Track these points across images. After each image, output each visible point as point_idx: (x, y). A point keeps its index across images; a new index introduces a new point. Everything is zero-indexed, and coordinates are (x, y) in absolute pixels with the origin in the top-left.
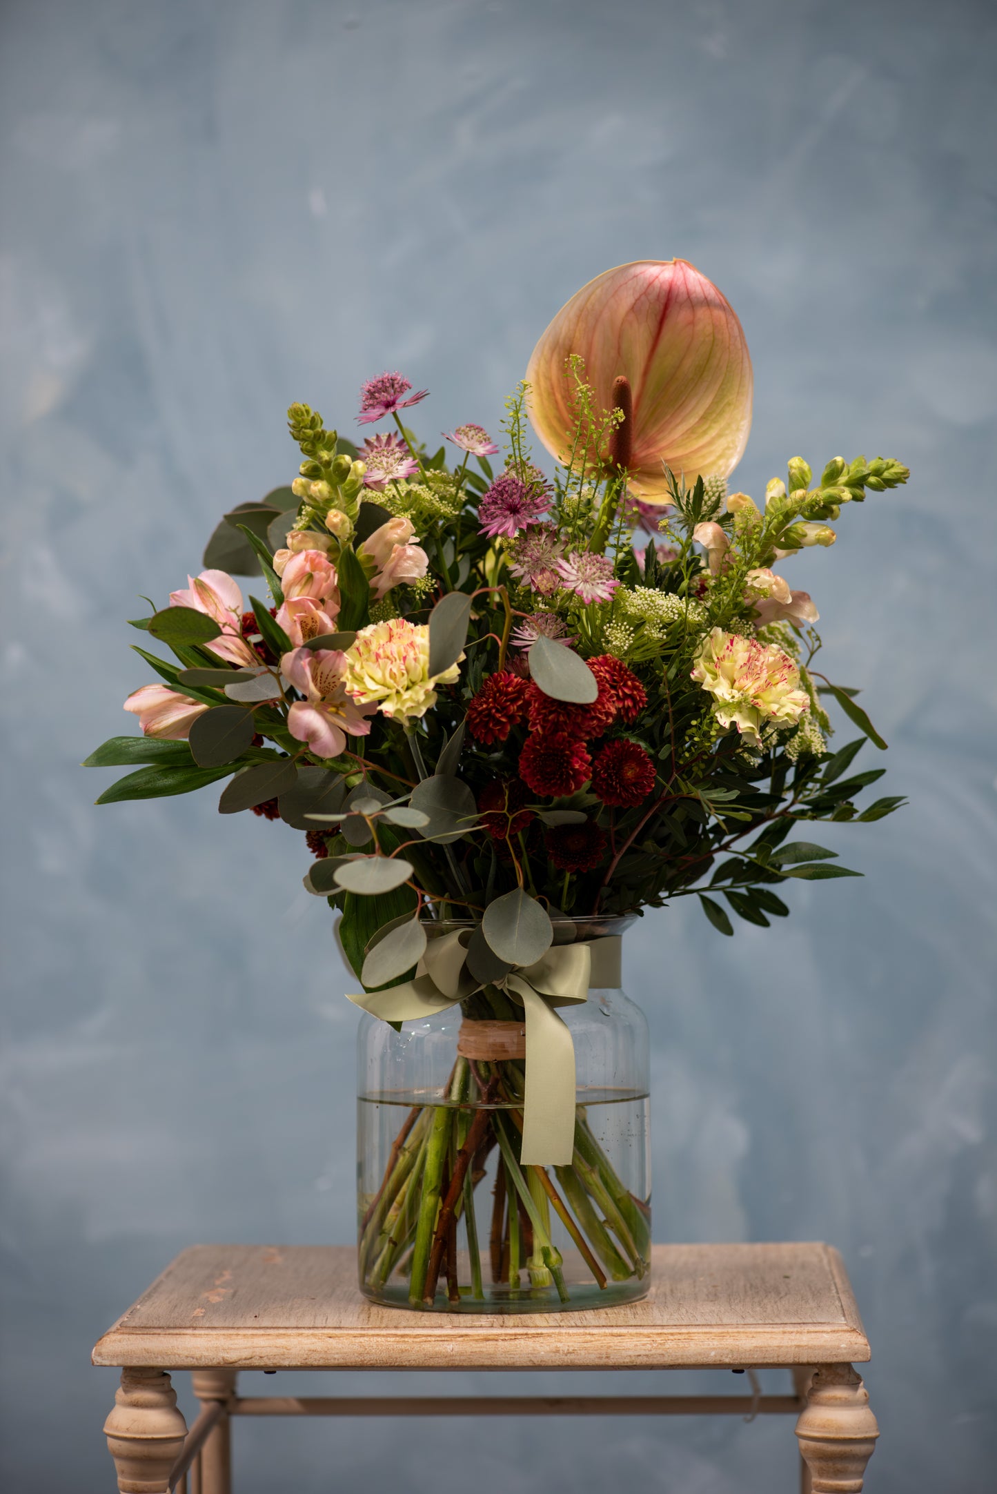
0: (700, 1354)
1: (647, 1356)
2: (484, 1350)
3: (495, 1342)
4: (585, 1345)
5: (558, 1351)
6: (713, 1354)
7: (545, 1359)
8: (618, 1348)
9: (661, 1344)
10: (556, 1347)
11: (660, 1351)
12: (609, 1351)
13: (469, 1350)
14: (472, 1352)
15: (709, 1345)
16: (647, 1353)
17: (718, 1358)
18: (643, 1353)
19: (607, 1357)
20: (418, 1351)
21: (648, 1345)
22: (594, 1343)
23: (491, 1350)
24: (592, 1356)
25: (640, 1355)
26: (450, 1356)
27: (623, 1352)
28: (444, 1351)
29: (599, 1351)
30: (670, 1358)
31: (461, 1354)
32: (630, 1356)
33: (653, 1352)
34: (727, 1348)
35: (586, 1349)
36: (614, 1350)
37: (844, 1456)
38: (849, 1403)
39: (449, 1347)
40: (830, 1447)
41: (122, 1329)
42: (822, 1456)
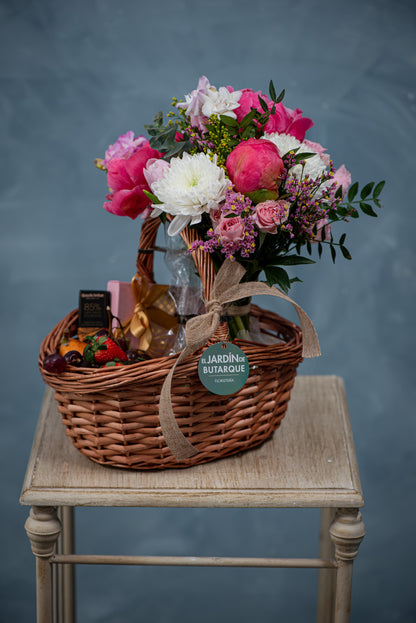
2: (193, 500)
3: (199, 497)
10: (226, 500)
14: (187, 502)
15: (293, 500)
37: (350, 545)
38: (353, 523)
39: (178, 499)
40: (344, 541)
41: (33, 487)
42: (341, 544)
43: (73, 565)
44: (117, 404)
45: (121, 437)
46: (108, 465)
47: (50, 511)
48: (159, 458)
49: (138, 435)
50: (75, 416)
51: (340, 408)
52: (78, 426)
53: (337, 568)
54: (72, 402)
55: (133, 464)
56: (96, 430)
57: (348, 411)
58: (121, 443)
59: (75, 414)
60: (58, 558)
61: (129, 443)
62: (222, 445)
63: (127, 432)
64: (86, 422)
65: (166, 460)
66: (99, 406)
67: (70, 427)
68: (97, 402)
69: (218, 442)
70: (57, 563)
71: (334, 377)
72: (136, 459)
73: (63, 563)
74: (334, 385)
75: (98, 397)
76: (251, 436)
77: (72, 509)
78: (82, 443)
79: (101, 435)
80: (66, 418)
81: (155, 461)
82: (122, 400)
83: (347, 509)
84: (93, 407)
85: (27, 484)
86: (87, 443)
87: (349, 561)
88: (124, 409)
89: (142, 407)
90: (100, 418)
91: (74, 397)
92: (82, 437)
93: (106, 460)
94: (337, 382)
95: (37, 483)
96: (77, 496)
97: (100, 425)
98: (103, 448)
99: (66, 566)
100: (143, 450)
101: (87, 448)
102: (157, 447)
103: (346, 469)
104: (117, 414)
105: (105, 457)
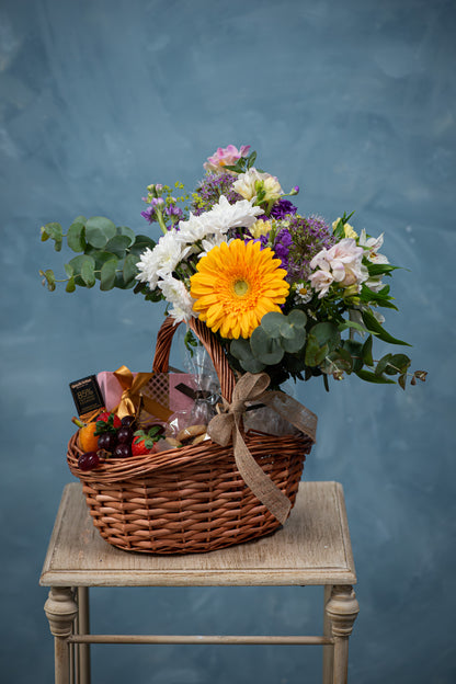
0: (287, 581)
2: (200, 580)
6: (293, 581)
7: (225, 584)
8: (254, 579)
11: (271, 581)
12: (251, 581)
15: (291, 578)
21: (266, 578)
24: (244, 583)
27: (256, 581)
29: (246, 581)
31: (190, 582)
32: (259, 583)
34: (298, 579)
37: (345, 621)
38: (347, 600)
39: (185, 579)
40: (340, 618)
41: (52, 570)
42: (337, 621)
43: (88, 644)
44: (143, 491)
45: (146, 523)
46: (134, 551)
47: (68, 592)
48: (182, 542)
49: (162, 520)
50: (103, 506)
51: (338, 507)
52: (106, 515)
53: (333, 644)
54: (100, 492)
55: (158, 549)
56: (123, 517)
57: (344, 509)
58: (146, 529)
59: (103, 504)
60: (75, 638)
61: (154, 528)
62: (237, 531)
63: (152, 517)
64: (114, 510)
65: (187, 544)
66: (127, 494)
67: (97, 518)
68: (124, 490)
69: (234, 528)
70: (74, 643)
71: (333, 483)
72: (160, 543)
73: (79, 643)
74: (333, 489)
75: (125, 485)
76: (264, 523)
77: (86, 589)
78: (109, 531)
79: (127, 522)
80: (93, 509)
81: (178, 545)
82: (147, 487)
83: (341, 586)
84: (120, 495)
85: (47, 567)
86: (114, 531)
87: (345, 637)
88: (149, 496)
89: (166, 493)
90: (127, 505)
91: (102, 487)
92: (109, 525)
93: (132, 547)
94: (336, 486)
95: (55, 566)
96: (93, 577)
97: (126, 512)
98: (129, 534)
99: (81, 645)
100: (167, 534)
101: (114, 536)
102: (180, 532)
103: (341, 553)
104: (143, 501)
105: (131, 542)
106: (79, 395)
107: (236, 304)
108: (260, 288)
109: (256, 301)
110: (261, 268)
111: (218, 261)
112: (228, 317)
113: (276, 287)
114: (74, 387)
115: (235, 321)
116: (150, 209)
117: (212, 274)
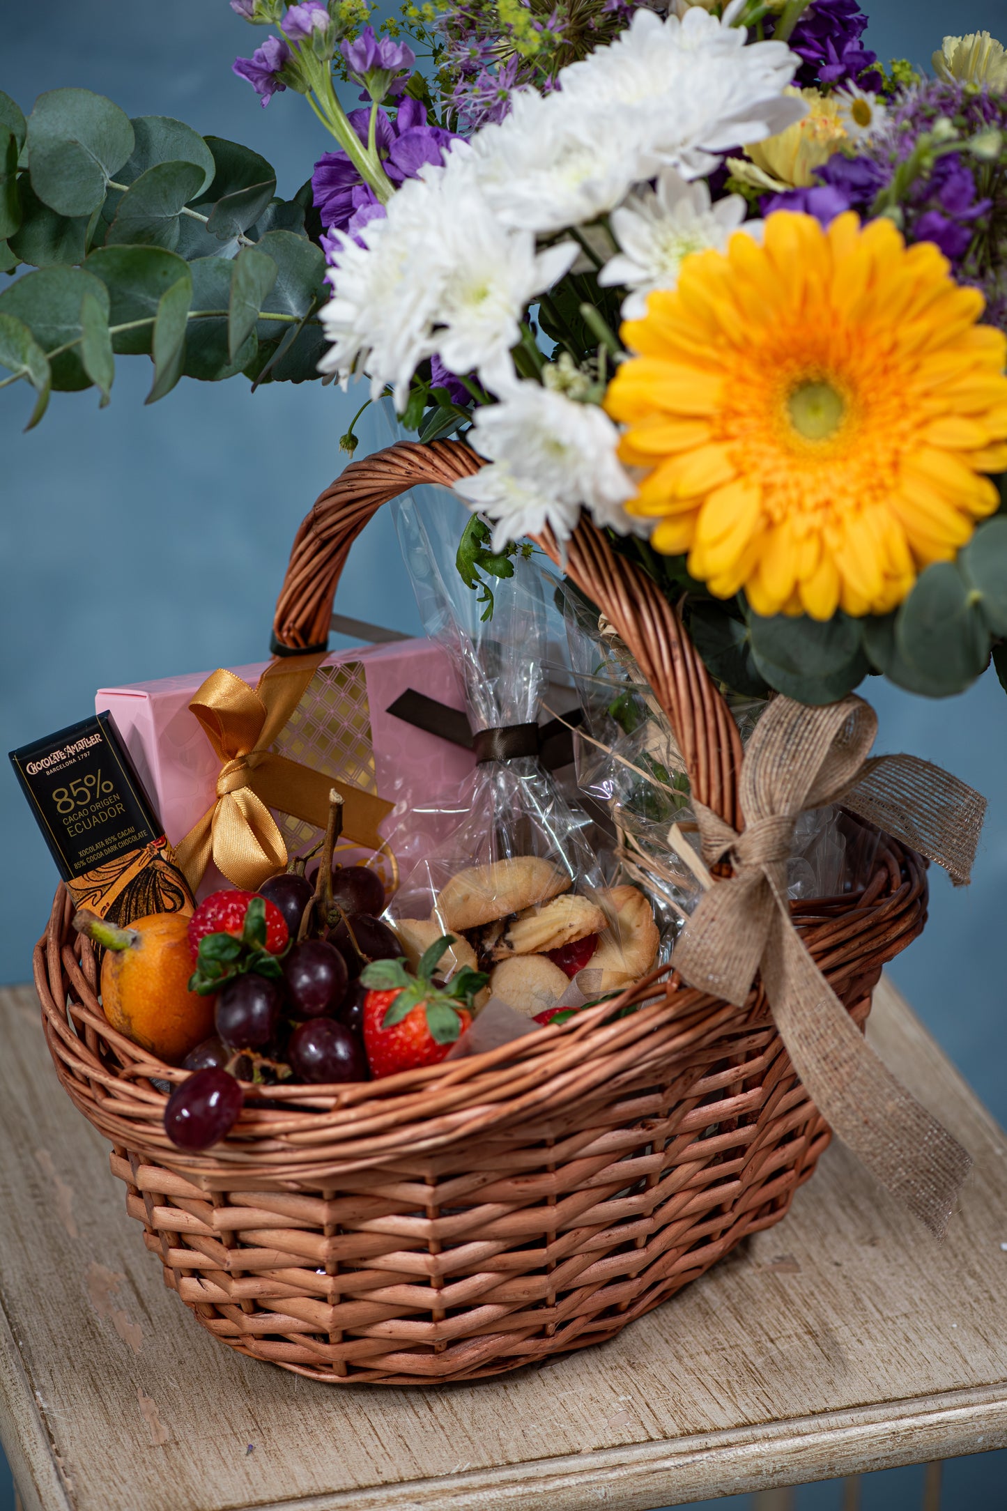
0: (962, 1443)
1: (887, 1458)
2: (652, 1487)
3: (667, 1473)
4: (799, 1456)
5: (759, 1473)
6: (980, 1439)
7: (741, 1486)
8: (846, 1453)
9: (906, 1437)
10: (757, 1466)
11: (905, 1449)
12: (834, 1460)
13: (630, 1491)
14: (634, 1494)
15: (974, 1427)
16: (888, 1453)
17: (988, 1444)
18: (882, 1454)
19: (831, 1469)
20: (555, 1506)
21: (888, 1442)
22: (810, 1451)
23: (663, 1487)
24: (809, 1471)
25: (877, 1459)
26: (603, 1504)
27: (854, 1458)
28: (592, 1499)
29: (819, 1463)
30: (920, 1456)
31: (619, 1499)
32: (864, 1462)
33: (897, 1450)
34: (1000, 1429)
35: (799, 1461)
36: (841, 1457)
106: (61, 798)
107: (807, 480)
108: (904, 409)
109: (895, 466)
110: (912, 332)
111: (724, 309)
112: (783, 534)
113: (977, 404)
114: (34, 768)
115: (811, 549)
116: (270, 48)
117: (701, 363)
